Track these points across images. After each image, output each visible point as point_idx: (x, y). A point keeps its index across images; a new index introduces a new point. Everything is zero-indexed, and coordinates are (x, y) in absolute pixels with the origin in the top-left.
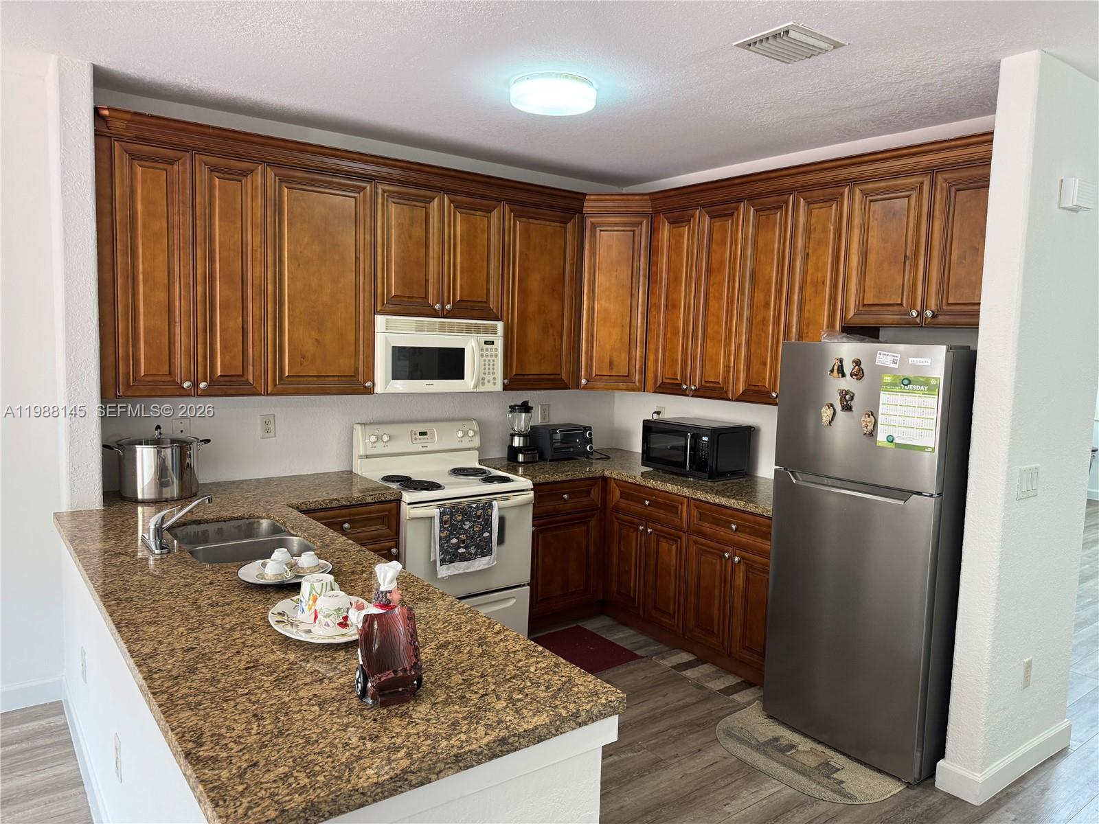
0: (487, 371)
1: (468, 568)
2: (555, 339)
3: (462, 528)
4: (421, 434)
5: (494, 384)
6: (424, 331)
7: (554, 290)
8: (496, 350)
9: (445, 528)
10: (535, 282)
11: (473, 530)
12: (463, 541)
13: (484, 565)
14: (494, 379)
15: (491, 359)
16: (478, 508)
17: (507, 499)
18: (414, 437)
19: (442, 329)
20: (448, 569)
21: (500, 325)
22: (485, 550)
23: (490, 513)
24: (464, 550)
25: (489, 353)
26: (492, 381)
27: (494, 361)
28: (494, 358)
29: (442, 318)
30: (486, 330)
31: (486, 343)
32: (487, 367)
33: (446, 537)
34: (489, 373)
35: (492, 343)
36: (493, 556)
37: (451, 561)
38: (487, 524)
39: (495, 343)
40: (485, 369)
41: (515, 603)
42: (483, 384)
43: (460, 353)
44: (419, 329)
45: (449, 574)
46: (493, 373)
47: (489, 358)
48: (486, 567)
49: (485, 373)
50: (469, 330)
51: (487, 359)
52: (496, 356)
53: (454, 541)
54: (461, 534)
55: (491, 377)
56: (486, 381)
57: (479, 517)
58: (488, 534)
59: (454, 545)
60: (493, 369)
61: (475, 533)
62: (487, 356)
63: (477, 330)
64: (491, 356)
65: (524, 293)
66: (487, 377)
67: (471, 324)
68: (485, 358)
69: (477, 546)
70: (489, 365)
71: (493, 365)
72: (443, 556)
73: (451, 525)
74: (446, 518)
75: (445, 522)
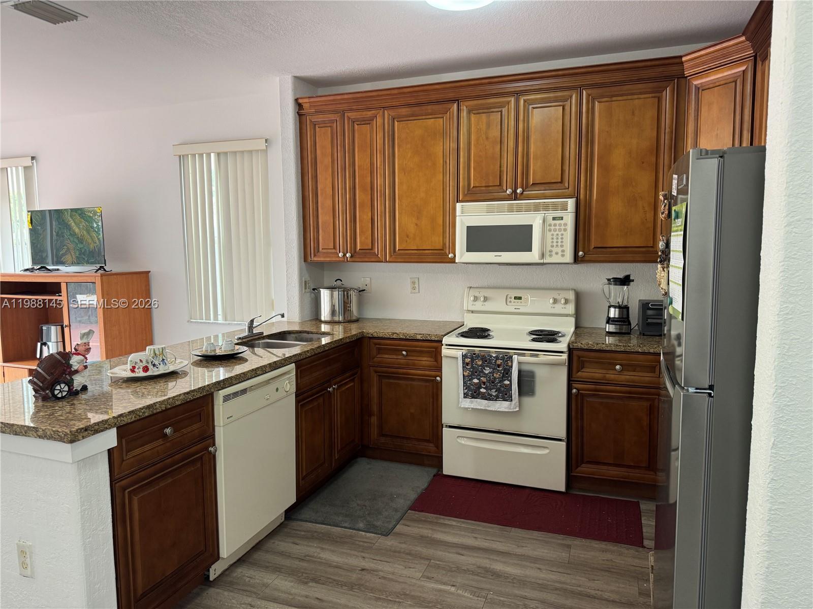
0: (555, 244)
1: (488, 407)
2: (645, 212)
3: (483, 372)
4: (515, 298)
5: (563, 256)
6: (494, 212)
7: (643, 163)
8: (565, 225)
9: (467, 368)
10: (618, 158)
11: (493, 375)
12: (484, 383)
13: (506, 408)
14: (563, 251)
15: (560, 233)
16: (497, 358)
17: (537, 356)
18: (509, 300)
19: (511, 210)
20: (472, 402)
21: (571, 203)
22: (505, 395)
23: (510, 364)
24: (485, 391)
25: (557, 227)
26: (560, 253)
27: (562, 235)
28: (562, 232)
29: (515, 200)
30: (555, 207)
31: (554, 219)
32: (555, 240)
33: (468, 376)
34: (557, 246)
35: (562, 218)
36: (513, 402)
37: (473, 397)
38: (507, 373)
39: (564, 218)
40: (552, 242)
41: (549, 453)
42: (551, 256)
43: (527, 230)
44: (490, 211)
45: (472, 407)
46: (562, 246)
47: (557, 232)
48: (507, 410)
49: (552, 246)
50: (537, 208)
51: (555, 233)
52: (565, 230)
53: (476, 381)
54: (482, 377)
55: (559, 250)
56: (553, 253)
57: (499, 366)
58: (509, 383)
59: (476, 384)
60: (562, 242)
61: (495, 378)
62: (555, 230)
63: (546, 208)
64: (560, 230)
65: (606, 169)
66: (555, 250)
67: (539, 203)
68: (552, 232)
69: (498, 390)
70: (557, 238)
71: (562, 238)
72: (466, 391)
73: (472, 367)
74: (468, 360)
75: (467, 364)
